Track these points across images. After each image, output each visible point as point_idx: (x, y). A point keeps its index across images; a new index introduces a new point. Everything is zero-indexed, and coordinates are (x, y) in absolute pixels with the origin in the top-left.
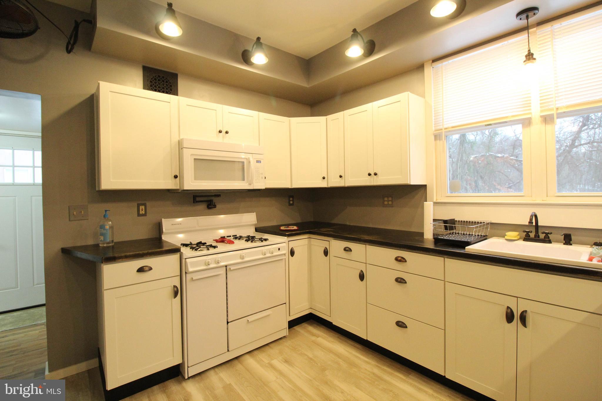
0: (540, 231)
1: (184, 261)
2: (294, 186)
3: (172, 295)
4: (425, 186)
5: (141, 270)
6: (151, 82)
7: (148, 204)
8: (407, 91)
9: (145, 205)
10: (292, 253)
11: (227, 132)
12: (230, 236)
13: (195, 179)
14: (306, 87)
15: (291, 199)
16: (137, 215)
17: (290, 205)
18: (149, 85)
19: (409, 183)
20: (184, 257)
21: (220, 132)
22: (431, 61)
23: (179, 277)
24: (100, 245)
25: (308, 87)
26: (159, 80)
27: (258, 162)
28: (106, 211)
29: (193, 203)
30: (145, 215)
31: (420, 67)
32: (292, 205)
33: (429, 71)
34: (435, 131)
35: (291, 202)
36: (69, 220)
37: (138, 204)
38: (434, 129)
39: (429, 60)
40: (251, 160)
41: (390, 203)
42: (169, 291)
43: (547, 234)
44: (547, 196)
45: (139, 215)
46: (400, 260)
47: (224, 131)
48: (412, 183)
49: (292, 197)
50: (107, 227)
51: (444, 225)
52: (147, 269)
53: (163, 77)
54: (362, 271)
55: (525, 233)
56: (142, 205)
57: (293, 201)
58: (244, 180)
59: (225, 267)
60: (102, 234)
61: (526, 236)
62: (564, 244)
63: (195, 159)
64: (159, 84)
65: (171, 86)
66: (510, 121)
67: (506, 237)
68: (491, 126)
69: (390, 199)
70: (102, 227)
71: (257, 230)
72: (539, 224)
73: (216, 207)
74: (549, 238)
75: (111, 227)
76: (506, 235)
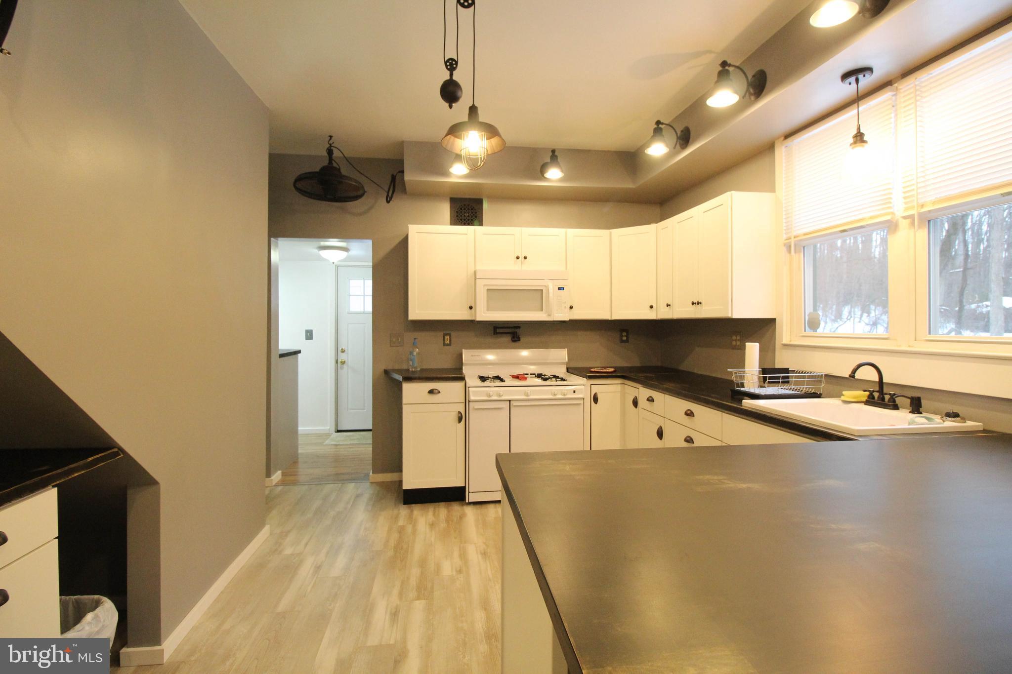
0: (885, 390)
1: (467, 388)
2: (616, 317)
3: (457, 421)
4: (774, 320)
5: (431, 392)
6: (457, 212)
7: (453, 334)
8: (730, 191)
9: (450, 335)
10: (596, 399)
11: (525, 258)
12: (528, 374)
13: (488, 310)
14: (633, 188)
15: (624, 334)
16: (443, 344)
17: (622, 341)
18: (456, 215)
19: (730, 315)
20: (467, 386)
21: (518, 258)
22: (783, 138)
23: (464, 404)
24: (410, 370)
25: (634, 187)
26: (465, 209)
27: (559, 289)
28: (415, 339)
29: (493, 334)
30: (450, 344)
31: (768, 148)
32: (627, 341)
33: (781, 152)
34: (786, 240)
35: (625, 338)
36: (391, 346)
37: (444, 334)
38: (785, 236)
39: (779, 138)
40: (551, 287)
41: (738, 343)
42: (455, 416)
43: (892, 396)
44: (916, 340)
45: (445, 345)
46: (689, 414)
47: (522, 258)
48: (735, 316)
49: (627, 331)
50: (415, 353)
51: (763, 377)
52: (436, 391)
53: (468, 205)
54: (661, 427)
55: (867, 393)
56: (447, 334)
57: (627, 336)
58: (542, 311)
59: (509, 402)
60: (411, 360)
61: (869, 397)
62: (910, 412)
63: (488, 290)
64: (465, 213)
65: (476, 213)
66: (867, 225)
67: (843, 398)
68: (845, 233)
69: (738, 338)
70: (411, 353)
71: (568, 370)
72: (885, 380)
73: (519, 340)
74: (894, 401)
75: (418, 354)
76: (843, 395)
